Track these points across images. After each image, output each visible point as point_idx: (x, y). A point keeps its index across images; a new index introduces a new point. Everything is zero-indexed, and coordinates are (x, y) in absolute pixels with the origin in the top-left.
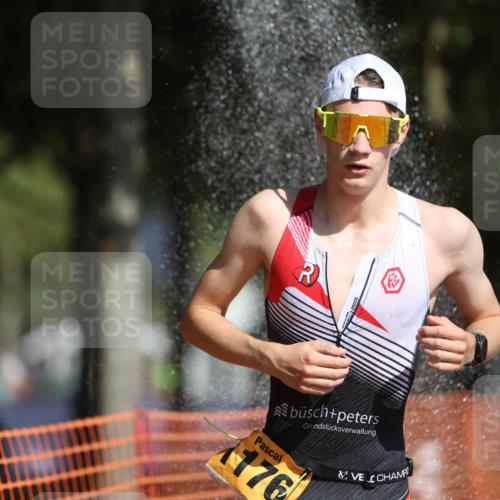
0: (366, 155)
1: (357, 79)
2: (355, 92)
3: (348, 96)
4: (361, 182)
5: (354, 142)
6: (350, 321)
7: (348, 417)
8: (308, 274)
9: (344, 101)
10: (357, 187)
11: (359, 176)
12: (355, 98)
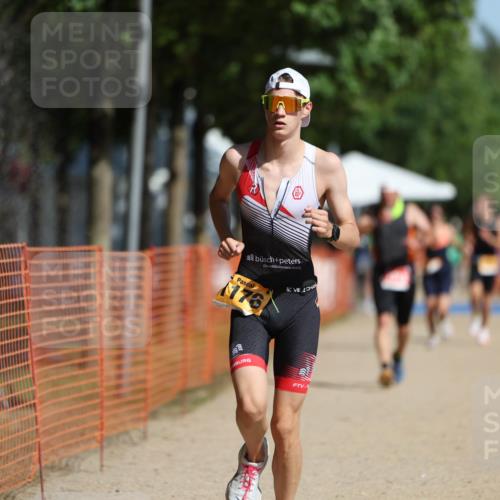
0: (283, 116)
1: (279, 78)
2: (278, 84)
3: (274, 86)
4: (281, 132)
5: (277, 110)
6: (277, 213)
7: (284, 261)
8: (254, 189)
9: (272, 90)
10: (280, 135)
11: (280, 129)
12: (277, 88)
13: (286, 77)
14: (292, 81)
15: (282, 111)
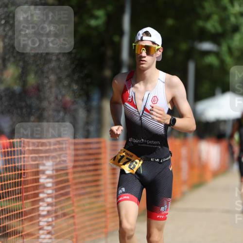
0: (145, 57)
1: (143, 34)
2: (142, 38)
3: (140, 39)
4: (144, 66)
5: (141, 53)
7: (150, 142)
8: (130, 99)
9: (139, 41)
11: (143, 64)
12: (142, 40)
13: (147, 34)
14: (151, 36)
15: (144, 53)
